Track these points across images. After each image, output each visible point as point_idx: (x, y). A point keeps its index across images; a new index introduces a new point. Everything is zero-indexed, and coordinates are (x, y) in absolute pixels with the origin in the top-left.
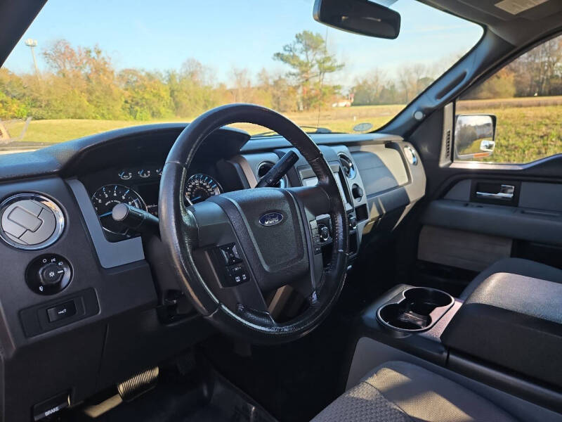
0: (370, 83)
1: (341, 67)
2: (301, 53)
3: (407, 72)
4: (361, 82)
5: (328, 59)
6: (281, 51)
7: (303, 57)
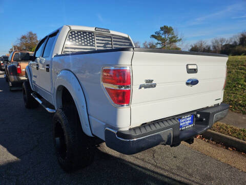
0: (198, 46)
1: (180, 40)
2: (163, 34)
3: (217, 42)
4: (194, 46)
5: (174, 37)
6: (154, 34)
7: (163, 36)
